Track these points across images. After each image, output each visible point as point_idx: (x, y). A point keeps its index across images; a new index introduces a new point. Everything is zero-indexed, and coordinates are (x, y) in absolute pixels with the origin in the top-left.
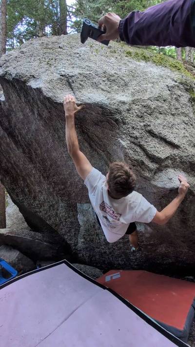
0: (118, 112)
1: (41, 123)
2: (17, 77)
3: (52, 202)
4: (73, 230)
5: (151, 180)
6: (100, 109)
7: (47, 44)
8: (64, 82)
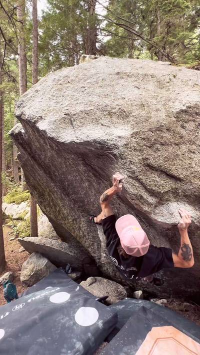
0: (116, 147)
1: (54, 153)
2: (29, 119)
3: (74, 216)
4: (96, 244)
5: (151, 213)
6: (99, 145)
7: (59, 80)
8: (67, 121)
